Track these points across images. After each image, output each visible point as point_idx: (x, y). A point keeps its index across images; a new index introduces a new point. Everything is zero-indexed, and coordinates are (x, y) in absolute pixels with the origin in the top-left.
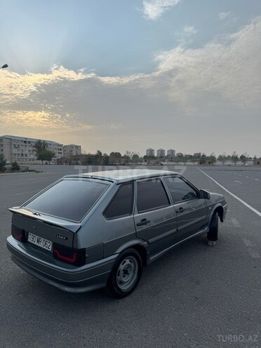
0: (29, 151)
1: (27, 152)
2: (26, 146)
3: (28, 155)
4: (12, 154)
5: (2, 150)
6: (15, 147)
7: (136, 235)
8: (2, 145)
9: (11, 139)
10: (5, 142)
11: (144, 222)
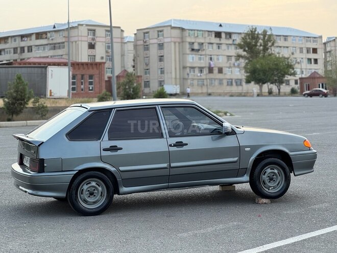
0: (229, 58)
2: (219, 46)
3: (225, 70)
4: (184, 68)
5: (161, 58)
6: (193, 50)
7: (101, 159)
8: (161, 46)
9: (183, 29)
10: (169, 38)
11: (114, 149)
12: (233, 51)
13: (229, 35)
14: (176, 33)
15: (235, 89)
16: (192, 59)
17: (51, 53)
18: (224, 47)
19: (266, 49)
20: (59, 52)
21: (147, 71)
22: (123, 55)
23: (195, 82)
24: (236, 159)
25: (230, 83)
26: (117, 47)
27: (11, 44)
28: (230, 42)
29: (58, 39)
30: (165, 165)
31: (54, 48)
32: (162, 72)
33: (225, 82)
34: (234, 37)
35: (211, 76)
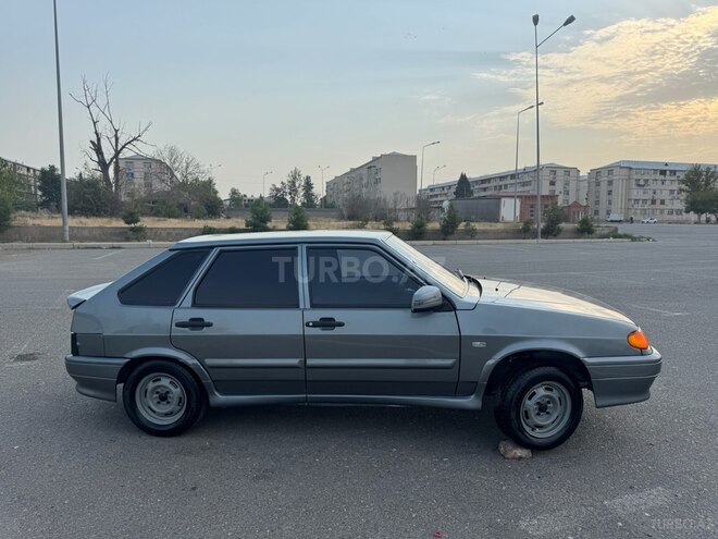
0: (672, 192)
1: (665, 195)
2: (663, 182)
3: (667, 202)
4: (630, 200)
5: (610, 193)
6: (639, 185)
7: (170, 341)
8: (610, 183)
9: (630, 168)
10: (617, 175)
11: (197, 323)
12: (675, 186)
13: (674, 172)
14: (624, 171)
15: (675, 217)
16: (637, 193)
17: (521, 189)
18: (667, 183)
19: (707, 183)
20: (527, 188)
21: (597, 203)
22: (578, 190)
23: (639, 212)
24: (449, 362)
25: (671, 212)
26: (573, 185)
27: (493, 184)
28: (675, 178)
29: (526, 178)
30: (295, 361)
31: (523, 186)
32: (610, 203)
33: (666, 212)
34: (677, 174)
35: (654, 207)
